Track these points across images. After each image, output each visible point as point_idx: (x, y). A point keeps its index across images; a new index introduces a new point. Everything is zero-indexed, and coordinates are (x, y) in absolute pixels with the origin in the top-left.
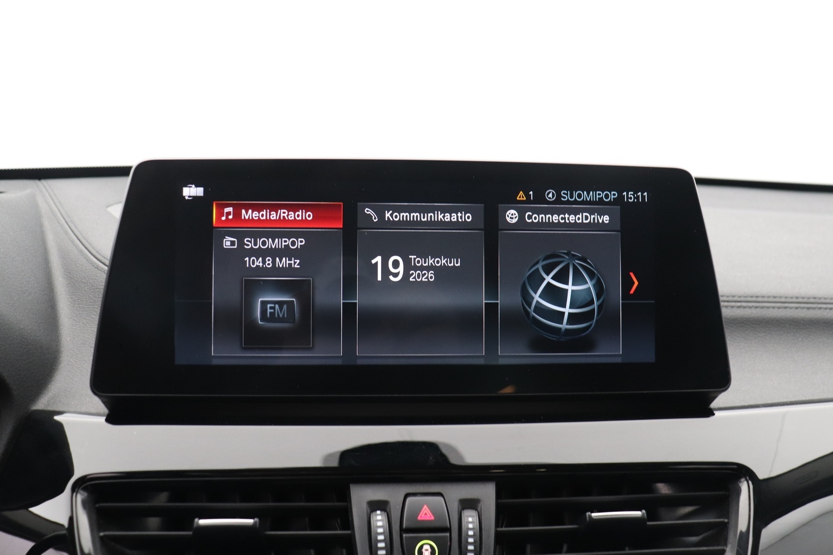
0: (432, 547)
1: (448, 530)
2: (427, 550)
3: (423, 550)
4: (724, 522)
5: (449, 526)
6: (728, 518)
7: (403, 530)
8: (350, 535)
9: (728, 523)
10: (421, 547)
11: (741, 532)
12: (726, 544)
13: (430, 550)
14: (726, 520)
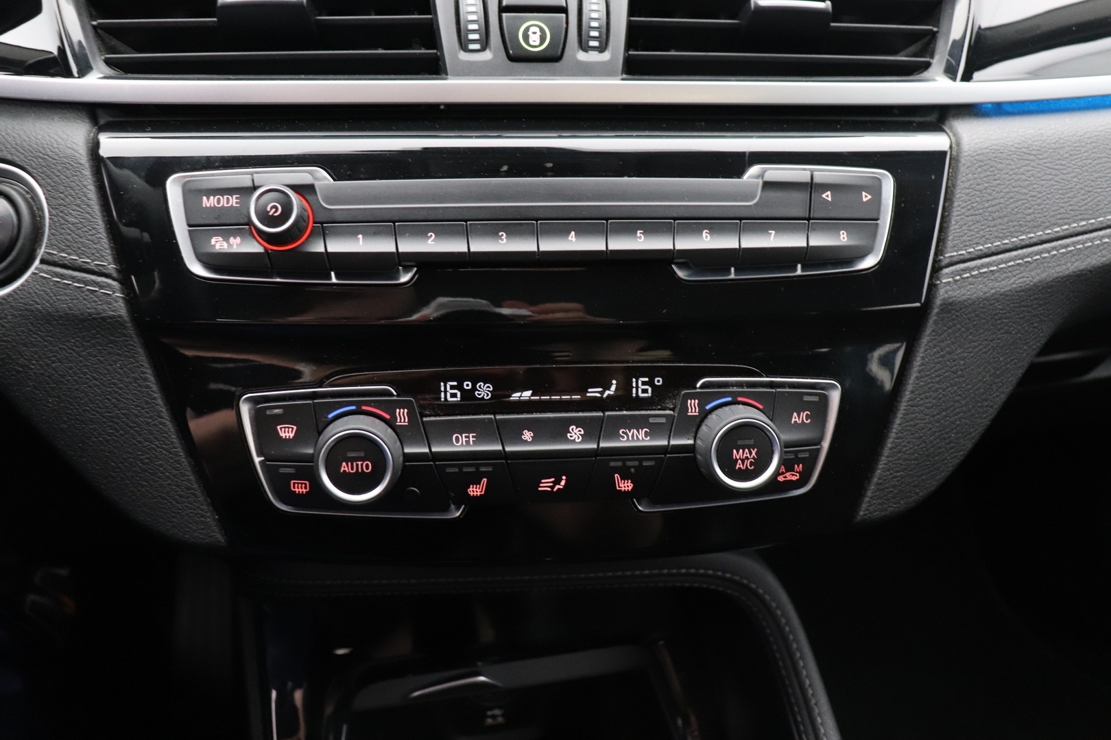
0: (542, 30)
1: (563, 10)
2: (534, 33)
3: (530, 33)
4: (932, 30)
5: (565, 5)
6: (938, 27)
7: (503, 9)
8: (432, 19)
9: (937, 32)
10: (527, 29)
11: (954, 42)
12: (932, 57)
13: (539, 33)
14: (935, 29)
